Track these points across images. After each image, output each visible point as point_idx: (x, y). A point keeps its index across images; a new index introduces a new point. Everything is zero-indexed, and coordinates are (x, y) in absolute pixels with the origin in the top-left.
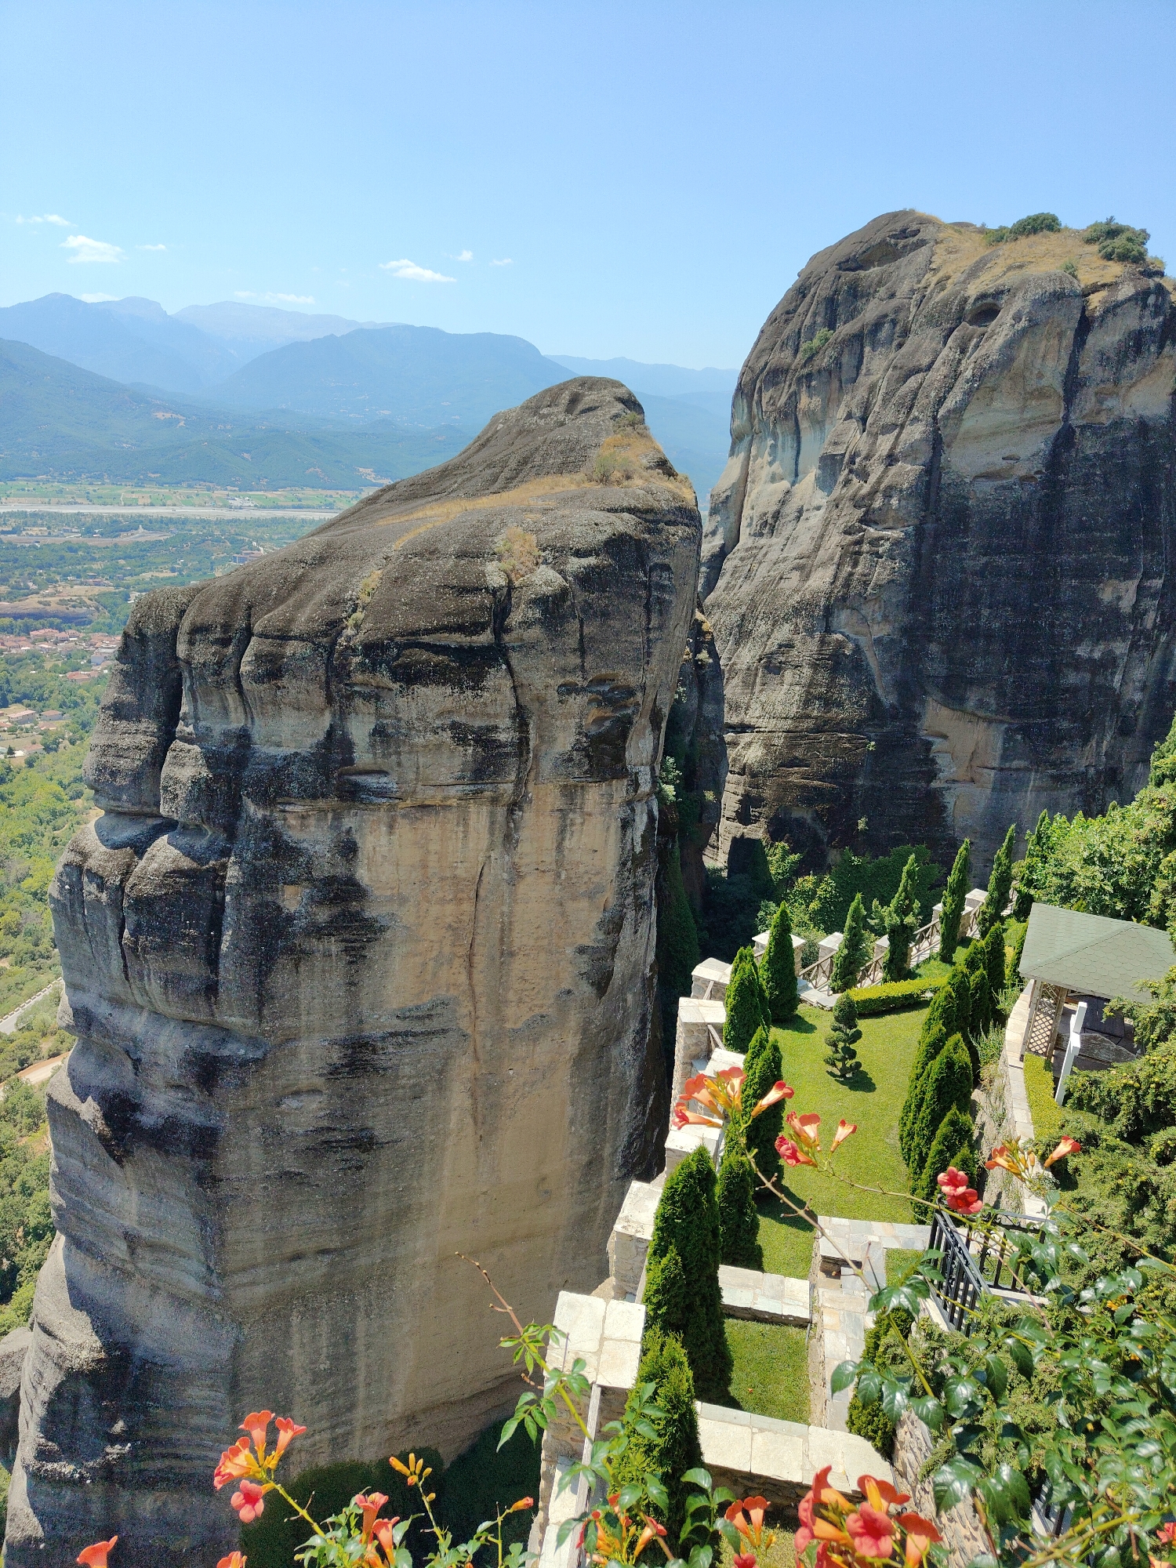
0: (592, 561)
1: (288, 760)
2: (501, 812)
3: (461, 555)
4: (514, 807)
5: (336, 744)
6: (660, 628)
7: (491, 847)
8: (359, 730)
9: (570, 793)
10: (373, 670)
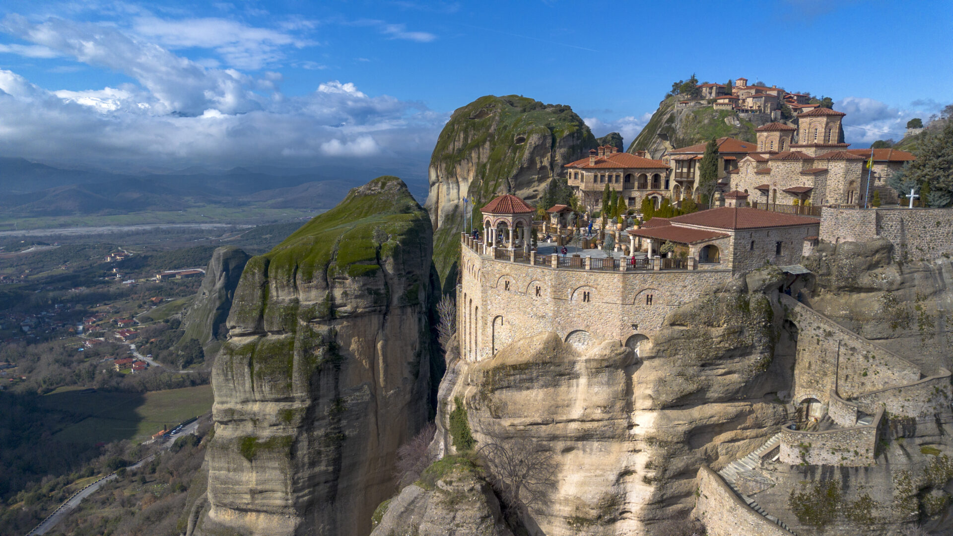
0: (404, 237)
1: (314, 305)
2: (382, 317)
3: (363, 238)
4: (385, 314)
5: (331, 298)
6: (425, 256)
7: (379, 329)
8: (338, 293)
9: (403, 308)
10: (343, 274)
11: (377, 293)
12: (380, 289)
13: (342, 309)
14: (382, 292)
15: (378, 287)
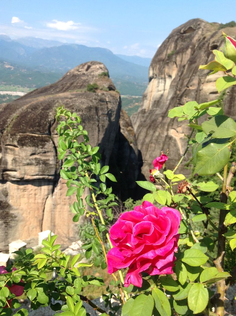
8: (9, 158)
10: (13, 142)
11: (45, 163)
12: (49, 160)
13: (12, 173)
14: (51, 162)
15: (47, 158)
